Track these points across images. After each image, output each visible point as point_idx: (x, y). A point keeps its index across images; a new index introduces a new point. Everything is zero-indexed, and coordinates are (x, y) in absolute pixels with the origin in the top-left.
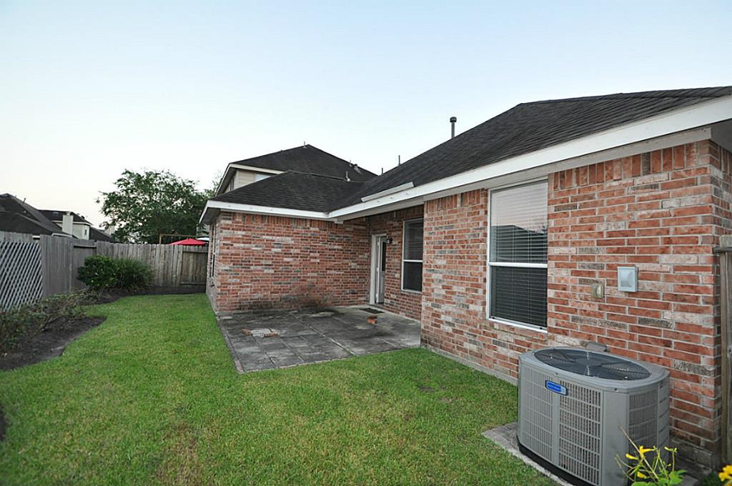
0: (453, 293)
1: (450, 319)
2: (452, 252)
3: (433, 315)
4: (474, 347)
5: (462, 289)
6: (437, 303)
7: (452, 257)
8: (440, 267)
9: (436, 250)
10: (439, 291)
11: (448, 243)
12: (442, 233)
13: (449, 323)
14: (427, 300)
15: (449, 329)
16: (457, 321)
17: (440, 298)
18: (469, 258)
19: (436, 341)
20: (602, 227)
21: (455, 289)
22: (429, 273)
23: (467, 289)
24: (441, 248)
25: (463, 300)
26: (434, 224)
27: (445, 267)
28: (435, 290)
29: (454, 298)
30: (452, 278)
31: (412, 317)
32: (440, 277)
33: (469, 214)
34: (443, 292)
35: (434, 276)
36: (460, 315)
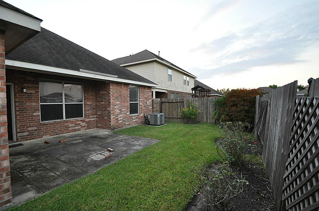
0: (122, 111)
1: (121, 119)
2: (121, 100)
3: (116, 119)
4: (128, 123)
5: (125, 109)
6: (117, 115)
7: (121, 101)
8: (118, 104)
9: (116, 99)
10: (117, 111)
11: (120, 97)
12: (117, 94)
13: (121, 120)
14: (113, 115)
15: (122, 121)
16: (124, 118)
17: (118, 113)
18: (126, 101)
19: (117, 127)
20: (145, 96)
21: (123, 110)
22: (113, 107)
23: (126, 109)
24: (118, 98)
25: (125, 112)
26: (115, 90)
27: (119, 104)
28: (116, 112)
29: (123, 112)
30: (122, 107)
31: (57, 134)
32: (118, 107)
33: (126, 90)
34: (119, 111)
35: (116, 107)
36: (124, 116)
